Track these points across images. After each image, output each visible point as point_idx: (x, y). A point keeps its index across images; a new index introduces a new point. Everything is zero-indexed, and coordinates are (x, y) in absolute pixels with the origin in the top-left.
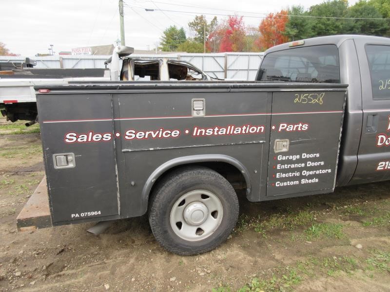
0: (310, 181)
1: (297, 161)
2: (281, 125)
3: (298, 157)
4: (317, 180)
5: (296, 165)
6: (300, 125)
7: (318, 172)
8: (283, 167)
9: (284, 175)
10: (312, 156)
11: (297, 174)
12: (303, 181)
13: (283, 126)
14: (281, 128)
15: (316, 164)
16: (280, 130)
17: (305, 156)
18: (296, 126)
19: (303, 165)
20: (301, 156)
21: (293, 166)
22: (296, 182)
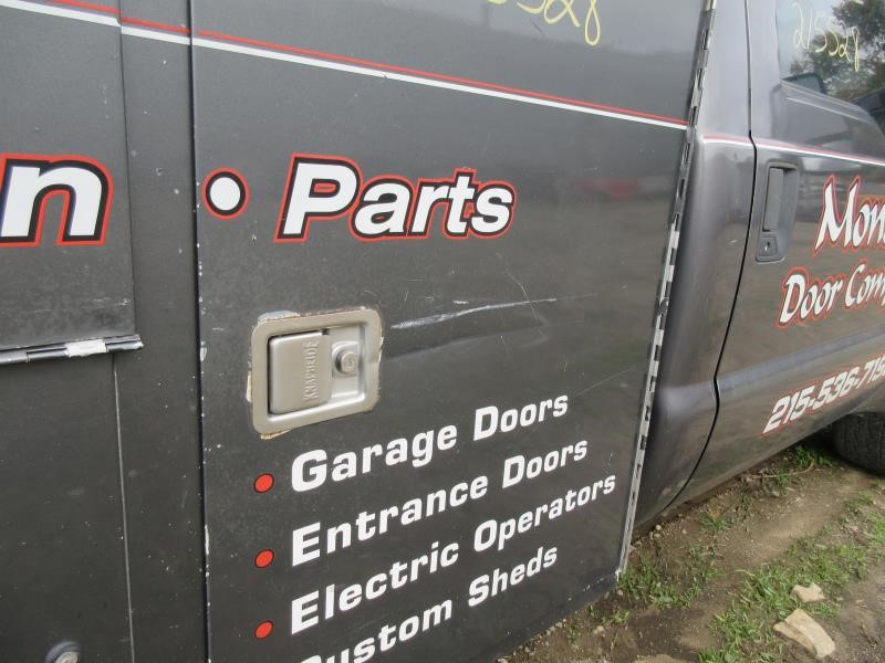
0: (518, 574)
1: (445, 471)
2: (307, 173)
3: (448, 436)
4: (551, 556)
5: (439, 500)
6: (462, 191)
7: (556, 510)
8: (341, 535)
9: (349, 598)
10: (529, 415)
11: (443, 557)
12: (479, 591)
13: (324, 188)
14: (302, 204)
15: (553, 461)
16: (293, 225)
17: (490, 421)
18: (429, 196)
19: (479, 487)
20: (466, 430)
21: (412, 512)
22: (437, 609)
